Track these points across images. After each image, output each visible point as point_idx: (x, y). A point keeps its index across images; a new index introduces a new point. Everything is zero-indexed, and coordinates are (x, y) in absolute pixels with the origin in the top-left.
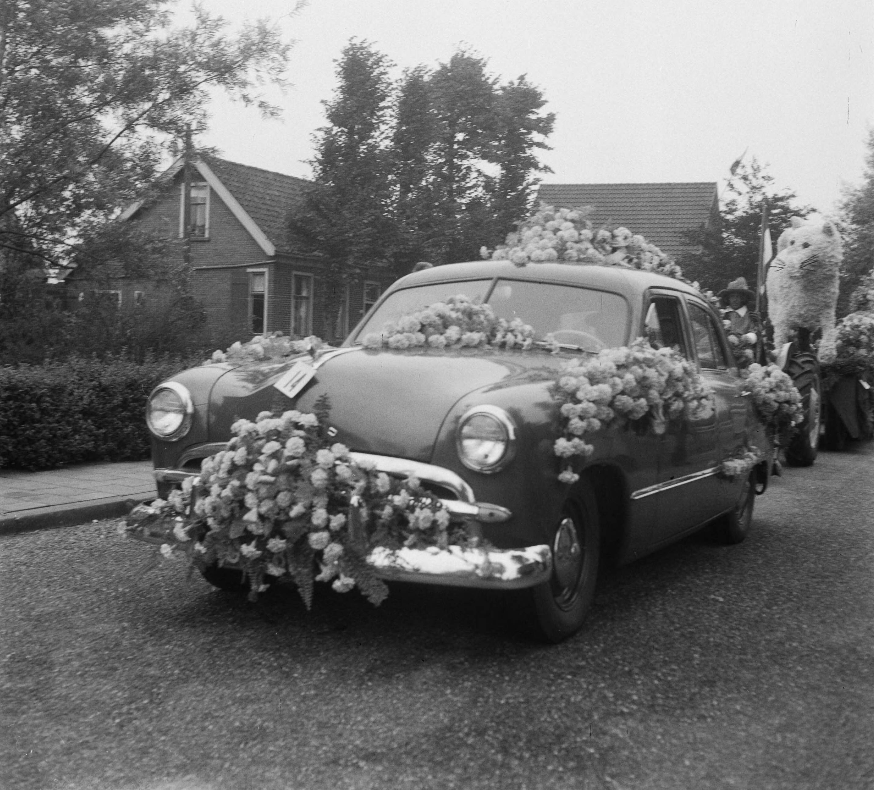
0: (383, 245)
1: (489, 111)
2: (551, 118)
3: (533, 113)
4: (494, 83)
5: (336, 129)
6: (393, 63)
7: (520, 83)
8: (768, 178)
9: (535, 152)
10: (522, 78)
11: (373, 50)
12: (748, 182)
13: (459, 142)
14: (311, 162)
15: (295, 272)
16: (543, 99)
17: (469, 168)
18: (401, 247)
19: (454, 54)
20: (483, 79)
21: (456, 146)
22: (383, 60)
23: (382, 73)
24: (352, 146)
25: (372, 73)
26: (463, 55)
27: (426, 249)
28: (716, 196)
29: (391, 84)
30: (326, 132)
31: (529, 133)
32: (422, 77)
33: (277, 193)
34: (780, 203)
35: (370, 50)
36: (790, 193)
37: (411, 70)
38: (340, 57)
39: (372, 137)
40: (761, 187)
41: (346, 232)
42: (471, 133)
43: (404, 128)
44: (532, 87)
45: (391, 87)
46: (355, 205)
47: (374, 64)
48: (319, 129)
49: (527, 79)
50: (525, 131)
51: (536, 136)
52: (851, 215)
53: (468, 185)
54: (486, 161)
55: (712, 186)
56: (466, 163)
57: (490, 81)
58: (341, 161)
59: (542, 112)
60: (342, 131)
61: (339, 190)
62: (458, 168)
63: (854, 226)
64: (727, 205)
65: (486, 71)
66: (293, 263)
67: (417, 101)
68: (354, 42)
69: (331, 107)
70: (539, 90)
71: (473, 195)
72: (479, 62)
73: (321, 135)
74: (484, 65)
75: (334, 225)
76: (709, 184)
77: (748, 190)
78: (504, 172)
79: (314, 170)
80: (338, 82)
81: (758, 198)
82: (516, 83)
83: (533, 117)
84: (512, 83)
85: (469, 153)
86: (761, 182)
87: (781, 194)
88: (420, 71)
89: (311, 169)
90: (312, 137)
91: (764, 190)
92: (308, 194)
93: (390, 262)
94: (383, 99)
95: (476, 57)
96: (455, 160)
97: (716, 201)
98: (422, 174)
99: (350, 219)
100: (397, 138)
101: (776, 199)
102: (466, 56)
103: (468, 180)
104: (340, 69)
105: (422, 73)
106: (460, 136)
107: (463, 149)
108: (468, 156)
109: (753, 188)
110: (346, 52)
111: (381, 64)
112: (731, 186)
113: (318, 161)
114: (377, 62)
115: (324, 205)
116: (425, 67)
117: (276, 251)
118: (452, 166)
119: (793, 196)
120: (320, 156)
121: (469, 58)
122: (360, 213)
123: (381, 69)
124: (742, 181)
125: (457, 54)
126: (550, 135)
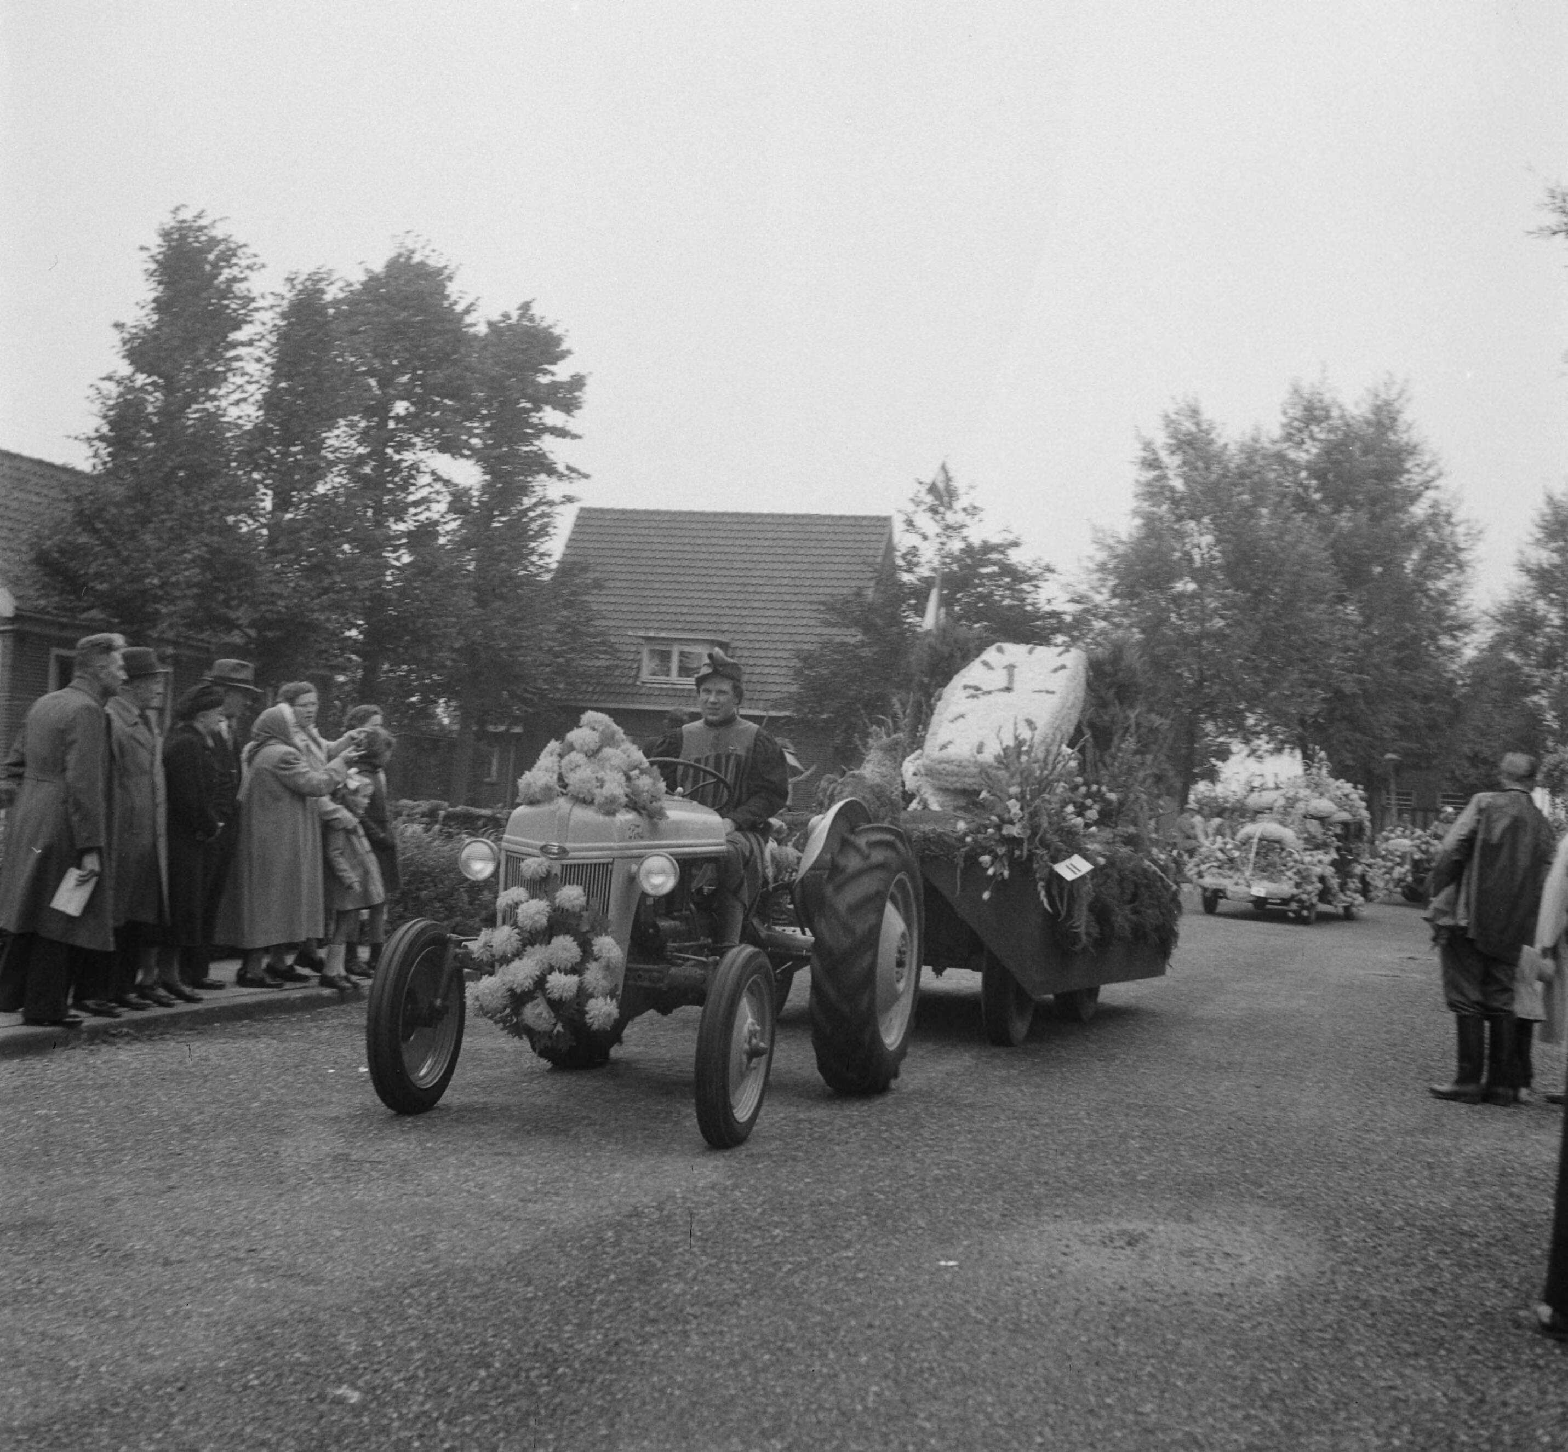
0: (226, 603)
1: (455, 363)
2: (578, 382)
3: (546, 372)
4: (467, 311)
5: (141, 379)
6: (259, 261)
7: (522, 316)
8: (972, 511)
9: (548, 444)
10: (526, 307)
11: (219, 232)
12: (938, 517)
13: (398, 419)
14: (89, 439)
15: (55, 651)
16: (564, 347)
17: (414, 467)
18: (264, 608)
19: (393, 254)
20: (446, 304)
21: (392, 425)
22: (239, 253)
23: (235, 280)
24: (171, 413)
25: (215, 277)
26: (409, 258)
27: (316, 615)
28: (890, 540)
29: (253, 300)
30: (119, 383)
31: (538, 409)
32: (322, 292)
33: (35, 499)
34: (994, 556)
35: (214, 233)
36: (1011, 537)
37: (302, 278)
38: (155, 244)
39: (214, 398)
40: (962, 526)
41: (147, 576)
42: (421, 402)
43: (283, 385)
44: (544, 324)
45: (252, 306)
46: (169, 524)
47: (218, 259)
48: (110, 378)
49: (536, 310)
50: (529, 405)
51: (551, 416)
52: (1112, 582)
53: (411, 498)
54: (447, 456)
55: (885, 522)
56: (408, 457)
57: (459, 308)
58: (149, 440)
59: (562, 372)
60: (153, 384)
61: (140, 495)
62: (396, 467)
63: (1115, 602)
64: (904, 556)
65: (452, 289)
66: (54, 632)
67: (310, 335)
68: (183, 215)
69: (134, 337)
70: (557, 331)
71: (422, 517)
72: (439, 271)
73: (112, 389)
74: (450, 278)
75: (126, 561)
76: (878, 519)
77: (938, 530)
78: (488, 477)
79: (96, 455)
80: (148, 291)
81: (956, 546)
82: (515, 315)
83: (544, 380)
84: (506, 316)
85: (416, 440)
86: (960, 517)
87: (995, 539)
88: (322, 279)
89: (90, 452)
90: (92, 393)
91: (965, 532)
92: (78, 500)
93: (249, 637)
94: (237, 327)
95: (434, 262)
96: (389, 451)
97: (890, 548)
98: (316, 472)
99: (158, 550)
100: (270, 403)
101: (987, 548)
102: (416, 259)
103: (412, 489)
104: (153, 266)
105: (322, 285)
106: (401, 407)
107: (403, 430)
108: (414, 445)
109: (948, 527)
110: (166, 235)
111: (234, 260)
112: (910, 523)
113: (102, 438)
114: (228, 256)
115: (106, 522)
116: (330, 272)
117: (17, 608)
118: (384, 461)
119: (1015, 544)
120: (105, 429)
121: (422, 264)
122: (181, 539)
123: (235, 271)
124: (929, 514)
125: (400, 255)
126: (576, 412)
